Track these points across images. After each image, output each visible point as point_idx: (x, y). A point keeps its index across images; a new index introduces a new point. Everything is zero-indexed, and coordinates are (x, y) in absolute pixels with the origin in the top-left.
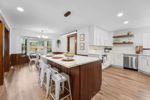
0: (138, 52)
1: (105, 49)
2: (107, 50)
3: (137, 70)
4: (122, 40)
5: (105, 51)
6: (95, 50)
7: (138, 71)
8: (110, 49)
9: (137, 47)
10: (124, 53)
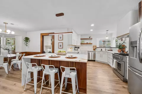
0: (94, 50)
1: (75, 48)
2: (76, 49)
3: (94, 61)
4: (86, 42)
5: (75, 50)
6: (71, 48)
7: (96, 61)
8: (78, 48)
9: (94, 46)
10: (88, 50)
